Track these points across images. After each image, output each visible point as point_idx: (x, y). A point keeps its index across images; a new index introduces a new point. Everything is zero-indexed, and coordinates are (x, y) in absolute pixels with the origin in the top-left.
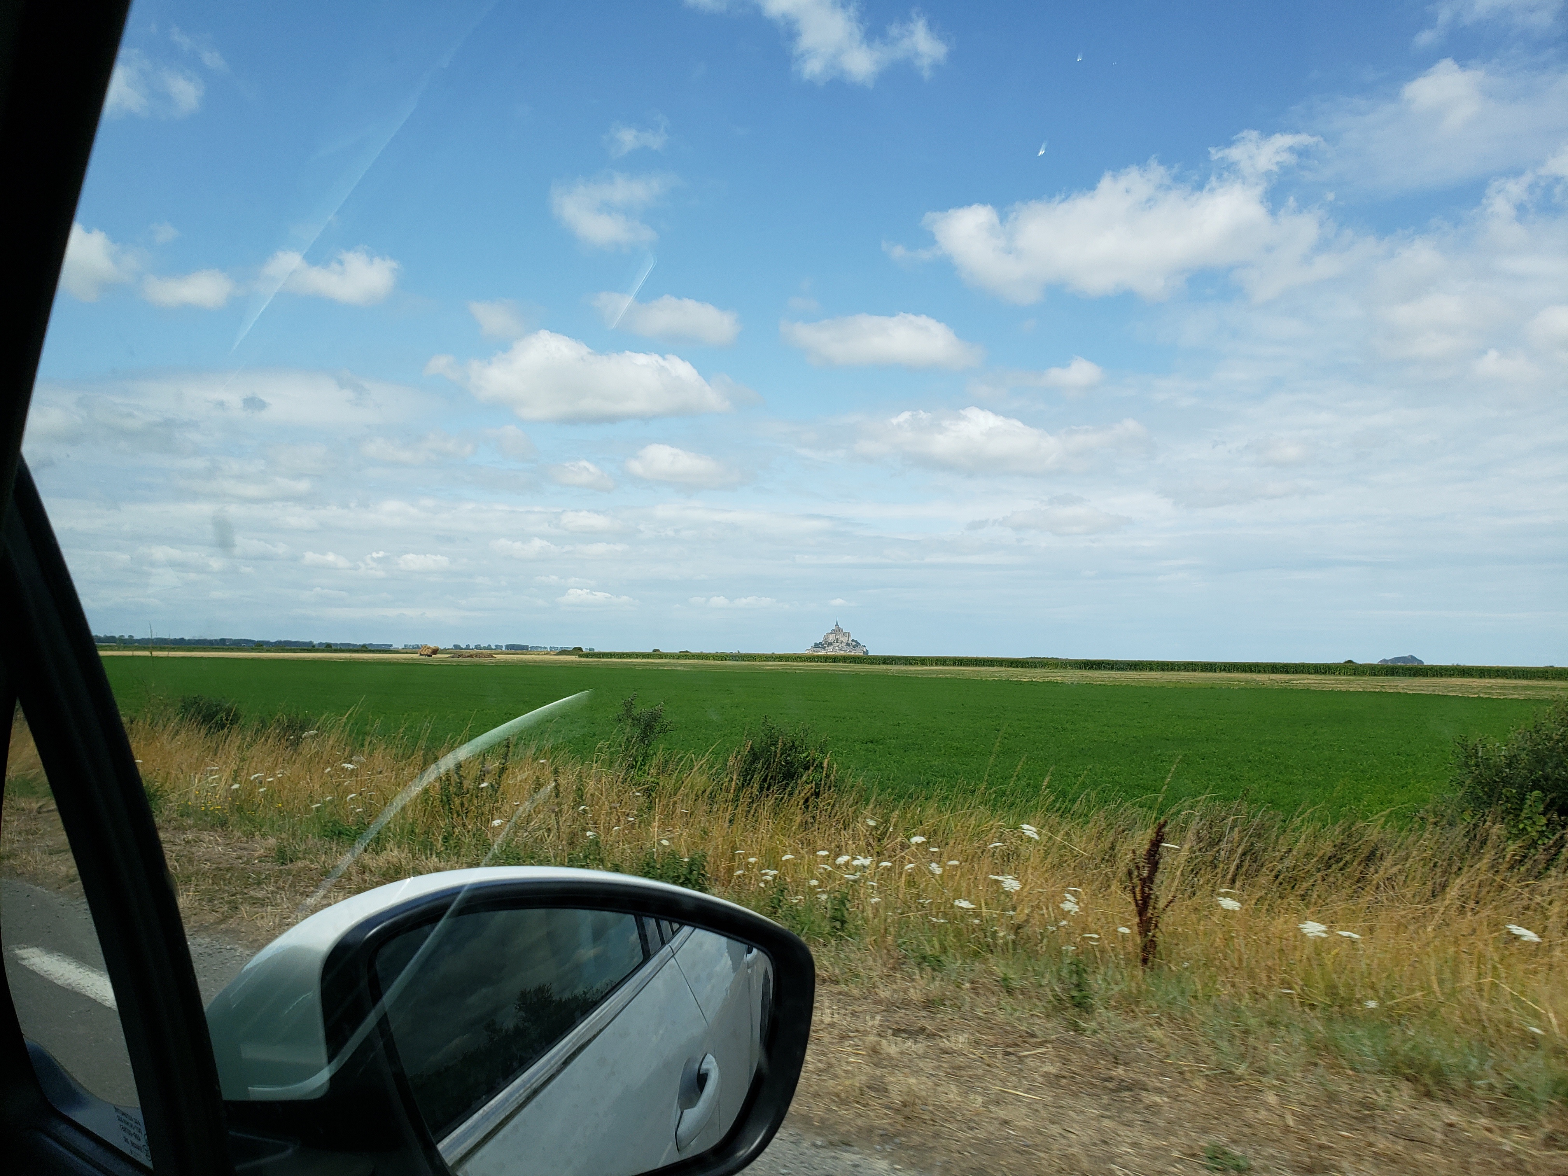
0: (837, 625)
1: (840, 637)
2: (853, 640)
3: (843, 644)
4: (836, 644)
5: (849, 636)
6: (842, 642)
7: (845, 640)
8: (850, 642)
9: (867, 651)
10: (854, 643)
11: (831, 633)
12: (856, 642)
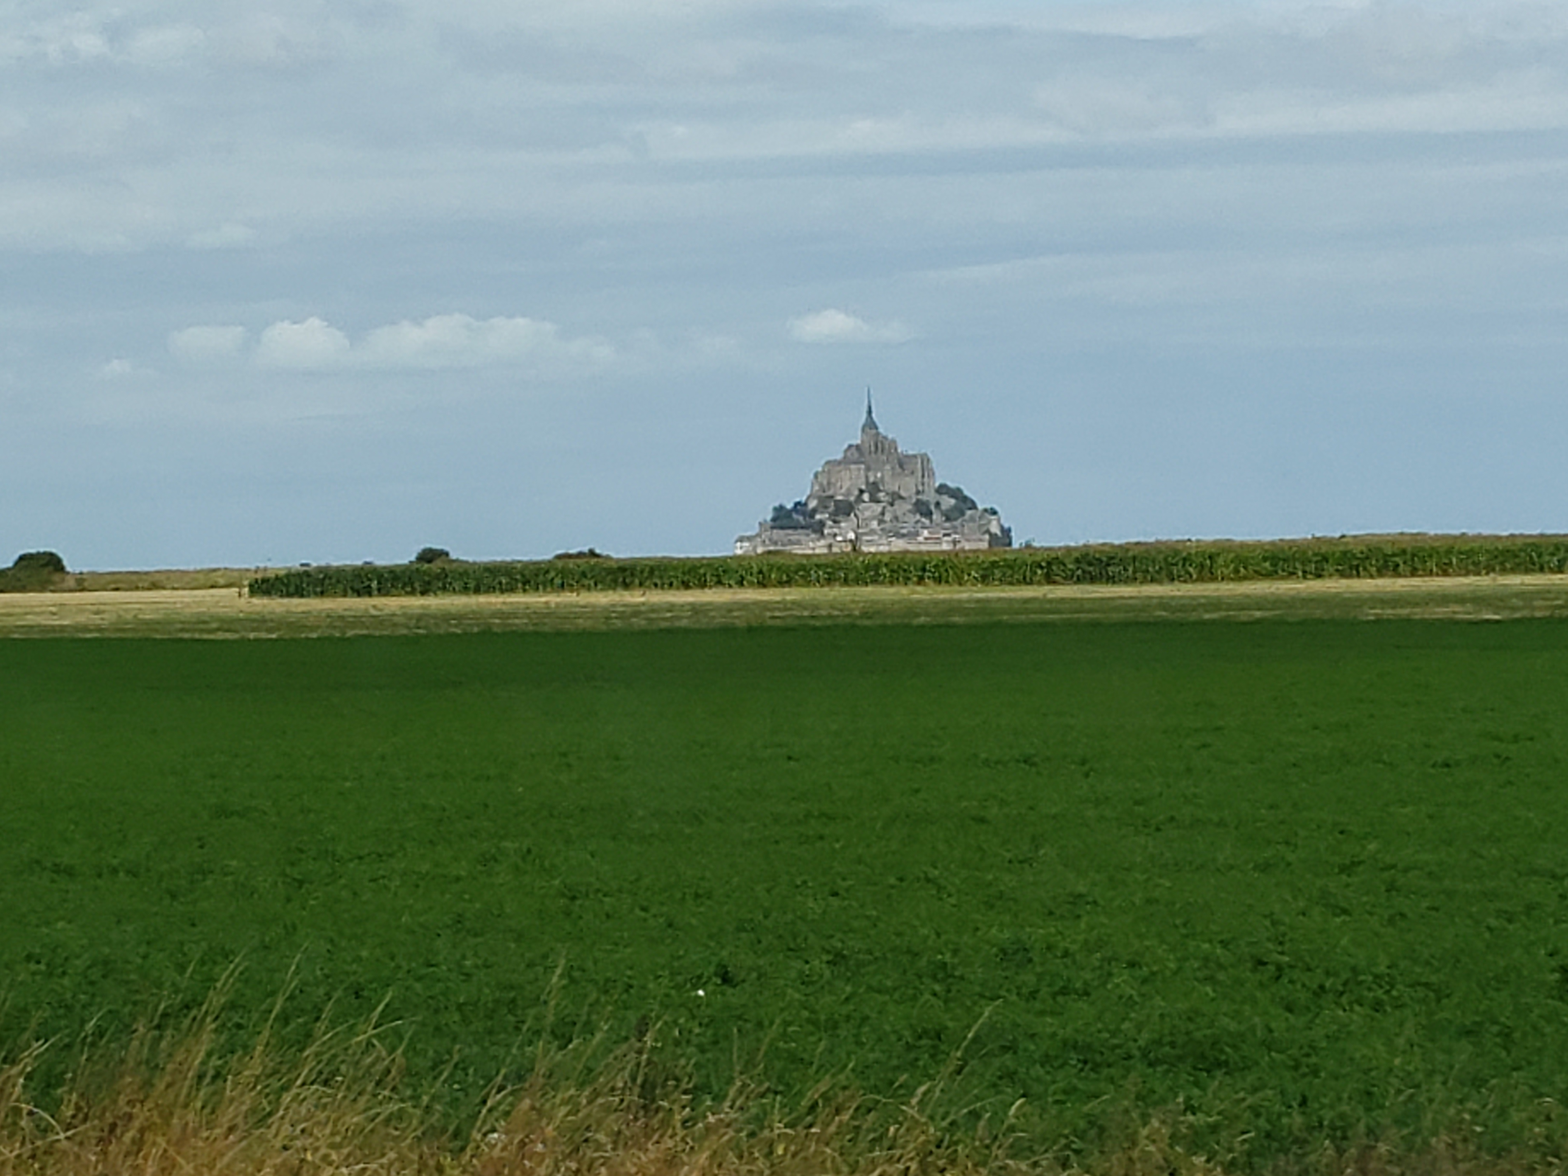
0: (870, 425)
1: (883, 474)
2: (942, 489)
3: (902, 508)
4: (869, 510)
5: (926, 470)
6: (896, 497)
7: (908, 486)
8: (930, 497)
9: (1006, 532)
10: (948, 502)
11: (845, 462)
12: (956, 493)
